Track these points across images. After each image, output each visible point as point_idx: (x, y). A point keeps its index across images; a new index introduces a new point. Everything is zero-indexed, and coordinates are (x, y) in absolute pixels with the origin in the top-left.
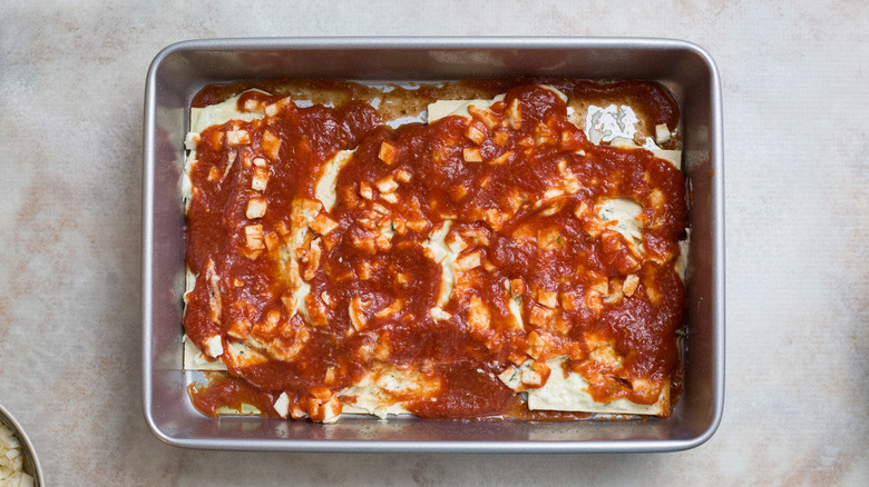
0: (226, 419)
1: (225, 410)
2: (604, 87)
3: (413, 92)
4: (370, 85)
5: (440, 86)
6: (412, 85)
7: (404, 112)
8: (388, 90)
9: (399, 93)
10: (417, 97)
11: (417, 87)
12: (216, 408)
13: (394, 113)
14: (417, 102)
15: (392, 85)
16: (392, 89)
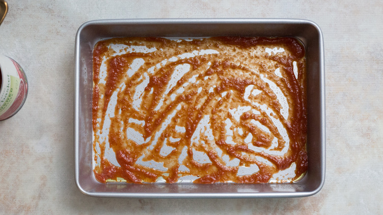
0: (111, 184)
1: (110, 180)
2: (272, 40)
3: (190, 42)
4: (171, 39)
5: (202, 40)
6: (190, 39)
7: (186, 51)
8: (179, 41)
9: (184, 43)
10: (191, 44)
11: (192, 40)
12: (106, 179)
13: (182, 51)
14: (192, 47)
15: (181, 39)
16: (181, 41)
